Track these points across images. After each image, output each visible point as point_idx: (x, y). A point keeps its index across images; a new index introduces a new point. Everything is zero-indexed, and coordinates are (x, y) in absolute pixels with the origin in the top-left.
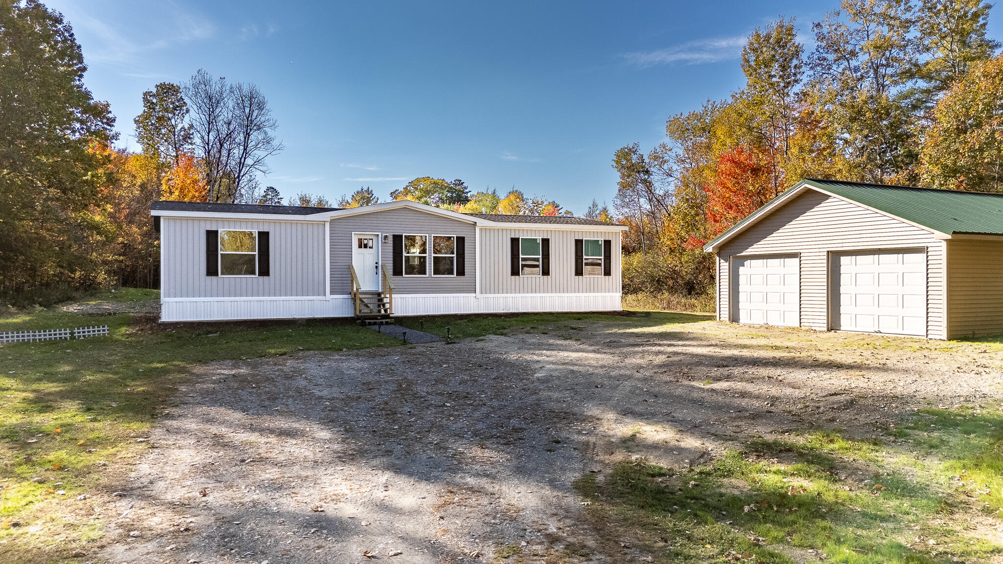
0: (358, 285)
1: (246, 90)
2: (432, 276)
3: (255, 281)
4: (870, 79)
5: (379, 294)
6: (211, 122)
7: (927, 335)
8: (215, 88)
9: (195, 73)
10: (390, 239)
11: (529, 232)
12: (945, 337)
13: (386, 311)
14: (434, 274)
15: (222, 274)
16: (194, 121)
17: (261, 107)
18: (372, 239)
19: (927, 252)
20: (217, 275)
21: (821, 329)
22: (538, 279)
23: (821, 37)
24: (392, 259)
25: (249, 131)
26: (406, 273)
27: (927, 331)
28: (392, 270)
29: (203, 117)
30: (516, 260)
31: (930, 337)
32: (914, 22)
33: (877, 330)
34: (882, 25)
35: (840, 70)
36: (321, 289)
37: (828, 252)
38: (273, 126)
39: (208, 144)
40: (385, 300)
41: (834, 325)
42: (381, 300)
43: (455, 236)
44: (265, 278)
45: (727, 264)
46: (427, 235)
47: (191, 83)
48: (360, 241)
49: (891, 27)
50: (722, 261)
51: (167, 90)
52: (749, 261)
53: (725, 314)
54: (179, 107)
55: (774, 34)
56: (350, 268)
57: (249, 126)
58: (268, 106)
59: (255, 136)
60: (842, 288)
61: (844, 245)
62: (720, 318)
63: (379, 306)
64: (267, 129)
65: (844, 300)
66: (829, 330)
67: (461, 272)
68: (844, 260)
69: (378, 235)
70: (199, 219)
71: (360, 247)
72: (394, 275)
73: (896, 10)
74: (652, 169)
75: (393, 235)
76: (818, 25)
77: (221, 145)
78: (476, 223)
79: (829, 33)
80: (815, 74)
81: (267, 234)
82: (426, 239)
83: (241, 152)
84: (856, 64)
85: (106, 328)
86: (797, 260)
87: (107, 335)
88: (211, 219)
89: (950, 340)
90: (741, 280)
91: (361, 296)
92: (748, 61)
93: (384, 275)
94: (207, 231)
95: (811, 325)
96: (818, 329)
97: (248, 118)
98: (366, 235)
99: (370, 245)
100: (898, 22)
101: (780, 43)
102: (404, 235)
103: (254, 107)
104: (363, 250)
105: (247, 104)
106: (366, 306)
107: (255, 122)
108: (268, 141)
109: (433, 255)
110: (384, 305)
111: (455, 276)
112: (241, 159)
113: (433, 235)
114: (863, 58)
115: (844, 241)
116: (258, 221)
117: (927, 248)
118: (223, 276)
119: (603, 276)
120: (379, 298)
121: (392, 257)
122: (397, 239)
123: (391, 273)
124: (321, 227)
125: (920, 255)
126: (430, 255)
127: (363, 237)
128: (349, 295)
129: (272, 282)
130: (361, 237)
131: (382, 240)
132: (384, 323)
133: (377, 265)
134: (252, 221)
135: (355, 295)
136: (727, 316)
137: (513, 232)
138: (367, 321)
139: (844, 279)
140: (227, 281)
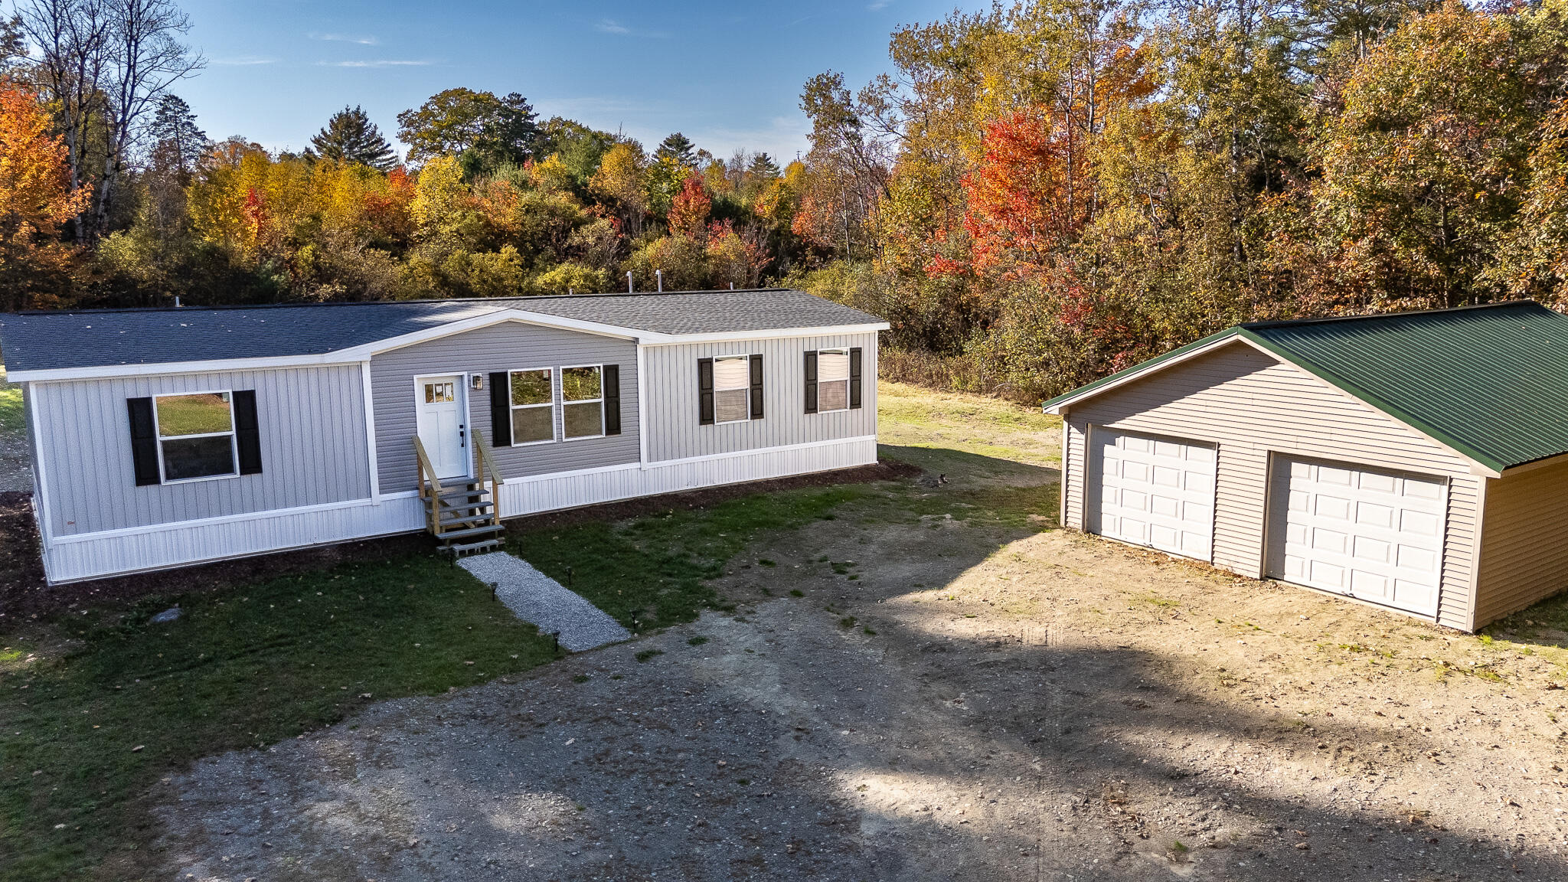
0: (431, 472)
2: (564, 440)
3: (235, 485)
5: (470, 485)
6: (58, 14)
7: (1438, 618)
10: (484, 385)
11: (728, 347)
12: (1469, 627)
13: (488, 521)
14: (567, 436)
15: (168, 477)
18: (451, 384)
19: (1450, 487)
20: (158, 482)
21: (1250, 575)
22: (744, 427)
24: (490, 423)
26: (517, 440)
27: (1439, 612)
28: (491, 438)
30: (706, 397)
31: (1442, 622)
33: (1347, 592)
36: (363, 485)
37: (1269, 452)
40: (484, 498)
41: (1272, 571)
42: (474, 499)
43: (601, 365)
44: (255, 477)
45: (1083, 437)
46: (552, 368)
48: (429, 389)
50: (1073, 430)
52: (1122, 438)
53: (1075, 517)
56: (414, 443)
60: (1290, 514)
61: (1299, 446)
62: (1066, 522)
63: (471, 510)
65: (1293, 533)
66: (1264, 578)
67: (614, 427)
68: (1296, 468)
69: (462, 376)
70: (110, 379)
71: (429, 398)
72: (495, 446)
74: (863, 118)
75: (490, 374)
78: (637, 339)
81: (251, 395)
82: (550, 374)
83: (124, 72)
86: (1211, 454)
88: (135, 377)
89: (1478, 632)
90: (1108, 466)
91: (438, 491)
93: (478, 448)
94: (129, 400)
95: (1232, 564)
96: (1244, 574)
98: (440, 378)
99: (448, 391)
102: (509, 371)
104: (435, 404)
109: (564, 403)
110: (482, 508)
111: (604, 436)
113: (561, 368)
115: (1300, 439)
116: (230, 373)
117: (1451, 480)
118: (169, 483)
119: (848, 410)
120: (471, 494)
121: (489, 413)
122: (498, 381)
123: (490, 443)
124: (354, 373)
125: (1436, 487)
126: (557, 403)
127: (434, 382)
128: (416, 491)
129: (268, 482)
130: (429, 382)
131: (469, 386)
132: (489, 550)
133: (462, 430)
134: (219, 372)
135: (426, 490)
136: (1080, 522)
137: (701, 349)
138: (457, 548)
139: (1295, 500)
140: (178, 490)
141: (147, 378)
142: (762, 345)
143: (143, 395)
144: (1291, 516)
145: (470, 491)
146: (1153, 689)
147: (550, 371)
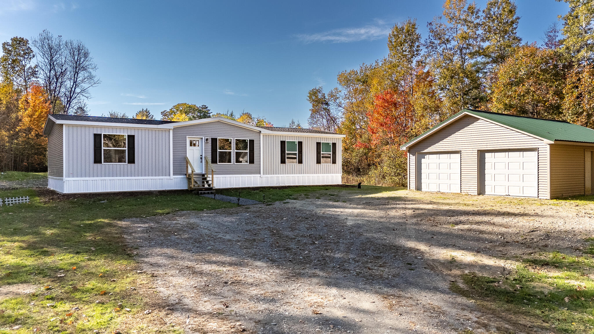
0: (192, 169)
1: (75, 45)
2: (235, 164)
3: (126, 166)
4: (457, 55)
5: (203, 175)
6: (52, 65)
7: (538, 197)
8: (54, 43)
9: (41, 32)
10: (210, 141)
11: (291, 138)
12: (549, 197)
13: (209, 185)
14: (236, 162)
15: (104, 162)
16: (40, 63)
17: (86, 55)
18: (199, 141)
19: (538, 151)
20: (101, 163)
21: (474, 194)
22: (296, 166)
23: (432, 31)
24: (211, 153)
25: (77, 71)
26: (219, 162)
27: (538, 194)
28: (211, 160)
29: (46, 60)
30: (283, 154)
31: (539, 198)
32: (481, 25)
33: (507, 194)
34: (464, 25)
35: (441, 49)
36: (168, 171)
37: (478, 150)
38: (95, 68)
39: (50, 78)
40: (208, 179)
41: (481, 191)
42: (205, 179)
43: (248, 139)
44: (133, 165)
45: (414, 157)
46: (232, 138)
47: (39, 38)
48: (191, 141)
49: (469, 27)
50: (411, 155)
51: (19, 42)
52: (428, 155)
53: (413, 186)
54: (28, 53)
55: (406, 28)
56: (185, 159)
57: (78, 68)
58: (90, 56)
59: (82, 75)
60: (486, 171)
61: (488, 146)
62: (410, 188)
63: (203, 182)
64: (90, 70)
65: (487, 177)
66: (479, 194)
67: (252, 161)
68: (487, 155)
69: (202, 138)
70: (89, 126)
71: (191, 145)
72: (212, 163)
73: (471, 18)
74: (330, 102)
75: (212, 138)
76: (430, 24)
77: (57, 80)
78: (260, 131)
79: (436, 28)
80: (428, 51)
81: (133, 136)
82: (231, 141)
84: (450, 46)
85: (28, 198)
86: (459, 155)
87: (28, 202)
88: (97, 127)
89: (552, 198)
90: (423, 166)
91: (194, 177)
92: (391, 42)
93: (207, 162)
94: (94, 134)
95: (468, 191)
96: (472, 194)
97: (76, 63)
98: (194, 138)
99: (197, 144)
100: (472, 24)
101: (409, 33)
102: (218, 138)
103: (82, 55)
104: (193, 147)
105: (76, 53)
106: (197, 182)
107: (81, 65)
108: (91, 77)
109: (235, 151)
110: (207, 182)
111: (248, 164)
112: (71, 88)
113: (235, 139)
114: (453, 43)
115: (488, 144)
116: (127, 128)
117: (538, 148)
118: (105, 164)
119: (331, 164)
121: (210, 151)
122: (214, 141)
123: (210, 162)
124: (167, 133)
125: (534, 152)
126: (233, 151)
127: (193, 139)
128: (185, 176)
129: (136, 167)
130: (191, 139)
131: (205, 142)
132: (210, 193)
133: (201, 157)
134: (124, 128)
135: (189, 175)
136: (415, 187)
137: (282, 137)
138: (200, 192)
139: (487, 166)
140: (107, 166)
141: (101, 127)
142: (302, 138)
143: (99, 133)
145: (203, 177)
147: (231, 139)
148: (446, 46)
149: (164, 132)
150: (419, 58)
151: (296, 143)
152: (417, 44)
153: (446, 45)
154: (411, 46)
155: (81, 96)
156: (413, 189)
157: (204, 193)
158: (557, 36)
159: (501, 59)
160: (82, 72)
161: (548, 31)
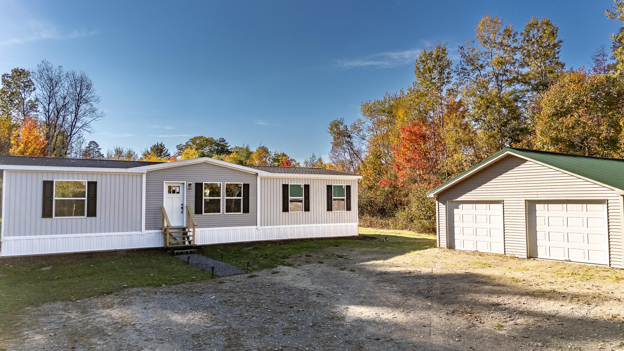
0: (168, 222)
1: (78, 75)
2: (225, 214)
3: (84, 221)
5: (184, 229)
6: (51, 97)
7: (610, 265)
8: (54, 74)
10: (193, 187)
11: (295, 180)
13: (190, 242)
14: (226, 212)
15: (56, 215)
17: (88, 87)
18: (179, 187)
19: (608, 204)
20: (52, 217)
21: (522, 257)
22: (301, 214)
23: (464, 56)
24: (194, 202)
25: (79, 103)
26: (205, 212)
27: (610, 262)
28: (194, 210)
29: (45, 93)
30: (286, 200)
31: (612, 266)
32: (519, 49)
33: (567, 259)
34: (500, 50)
35: (474, 76)
36: (138, 226)
37: (526, 200)
38: (97, 101)
39: (48, 112)
40: (189, 234)
41: (532, 255)
42: (185, 234)
43: (242, 183)
44: (93, 218)
45: (445, 206)
46: (221, 183)
48: (170, 188)
49: (505, 52)
50: (440, 204)
52: (462, 205)
53: (444, 242)
55: (435, 53)
56: (162, 209)
57: (79, 100)
58: (94, 87)
61: (539, 196)
62: (440, 245)
63: (184, 239)
64: (92, 103)
65: (540, 236)
66: (529, 257)
67: (246, 210)
68: (538, 207)
69: (184, 183)
70: (37, 172)
71: (170, 192)
72: (196, 213)
73: (508, 41)
75: (196, 183)
76: (462, 48)
77: (58, 113)
78: (257, 173)
79: (468, 53)
80: (460, 78)
81: (95, 183)
82: (220, 186)
83: (73, 118)
84: (485, 73)
86: (500, 206)
88: (48, 172)
90: (456, 218)
91: (170, 231)
92: (418, 69)
93: (188, 214)
94: (44, 181)
95: (514, 253)
96: (520, 257)
97: (79, 95)
98: (174, 183)
99: (177, 190)
100: (509, 48)
101: (438, 58)
102: (204, 183)
104: (172, 195)
106: (174, 238)
107: (84, 97)
108: (93, 111)
109: (226, 198)
110: (188, 238)
111: (242, 213)
112: (73, 123)
113: (225, 183)
115: (538, 193)
116: (87, 173)
117: (608, 200)
118: (56, 218)
119: (346, 211)
120: (184, 232)
121: (194, 199)
122: (199, 187)
123: (194, 212)
124: (139, 178)
125: (601, 205)
126: (223, 198)
127: (172, 185)
128: (161, 230)
129: (98, 221)
130: (170, 185)
131: (187, 187)
132: (189, 253)
133: (182, 206)
134: (83, 173)
135: (165, 230)
136: (446, 244)
137: (284, 180)
138: (176, 251)
139: (539, 220)
140: (59, 221)
141: (53, 172)
142: (309, 181)
143: (50, 179)
144: (538, 228)
145: (183, 231)
146: (482, 282)
147: (220, 184)
148: (480, 73)
149: (135, 178)
150: (450, 86)
151: (302, 187)
152: (447, 70)
153: (480, 71)
154: (441, 73)
155: (82, 130)
156: (444, 246)
157: (182, 253)
158: (606, 60)
159: (542, 86)
160: (84, 105)
161: (595, 54)
